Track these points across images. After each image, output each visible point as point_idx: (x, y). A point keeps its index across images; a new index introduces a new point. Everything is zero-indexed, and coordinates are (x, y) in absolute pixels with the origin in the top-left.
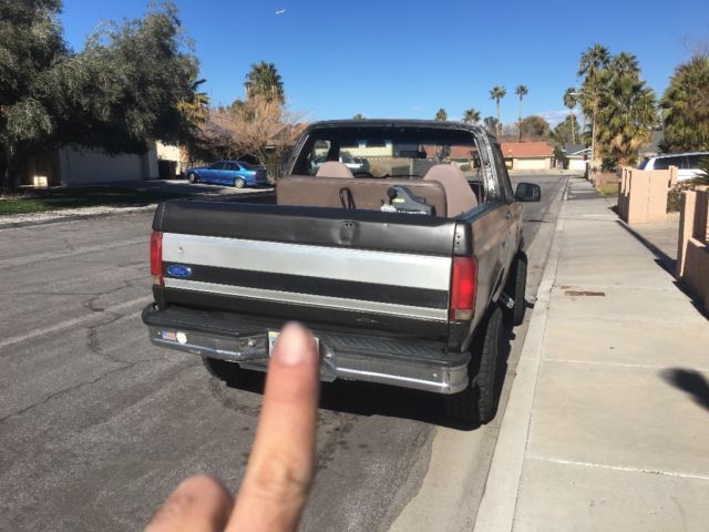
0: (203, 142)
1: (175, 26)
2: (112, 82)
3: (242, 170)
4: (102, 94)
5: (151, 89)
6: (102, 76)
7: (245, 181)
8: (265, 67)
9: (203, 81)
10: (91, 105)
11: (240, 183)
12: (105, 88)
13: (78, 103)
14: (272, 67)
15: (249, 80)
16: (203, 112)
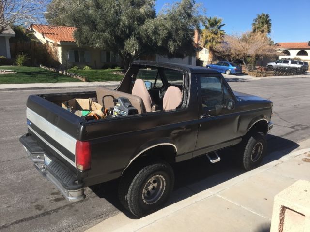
0: (218, 52)
1: (193, 4)
2: (163, 30)
3: (230, 66)
4: (159, 35)
5: (180, 32)
6: (160, 28)
7: (230, 72)
8: (264, 15)
9: (224, 25)
10: (156, 39)
11: (228, 72)
12: (161, 32)
13: (151, 38)
14: (267, 15)
15: (254, 22)
16: (221, 39)
